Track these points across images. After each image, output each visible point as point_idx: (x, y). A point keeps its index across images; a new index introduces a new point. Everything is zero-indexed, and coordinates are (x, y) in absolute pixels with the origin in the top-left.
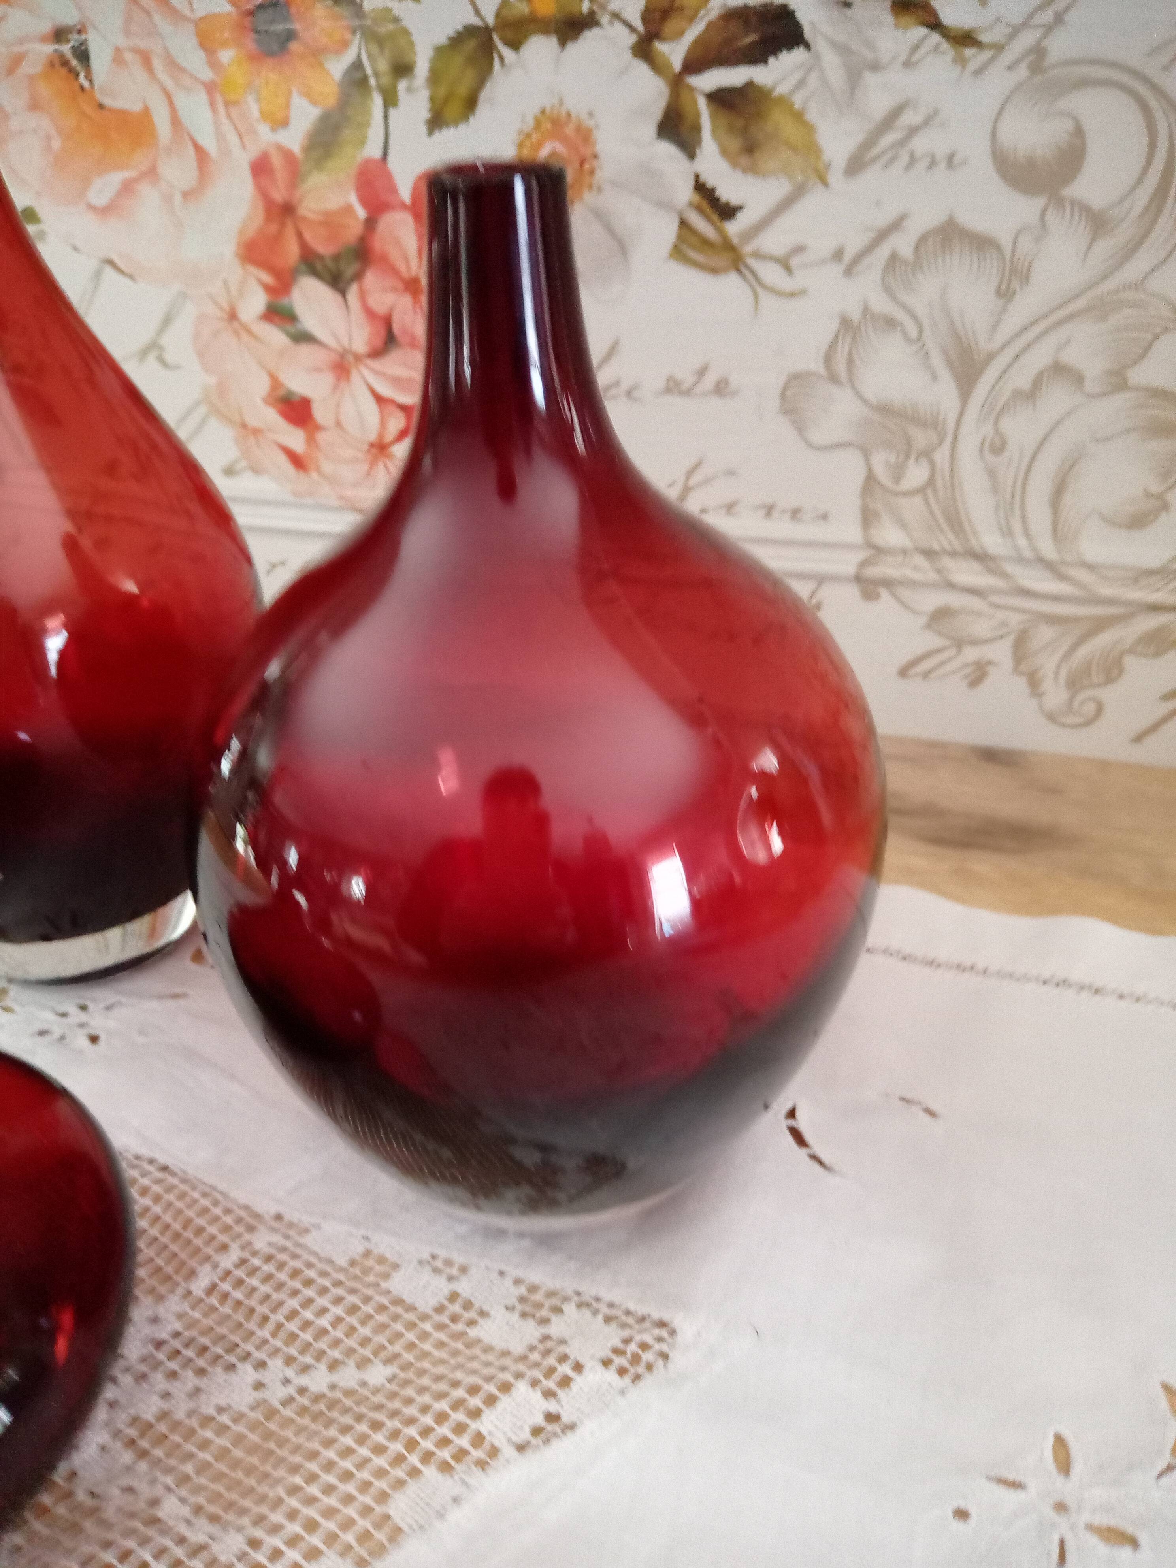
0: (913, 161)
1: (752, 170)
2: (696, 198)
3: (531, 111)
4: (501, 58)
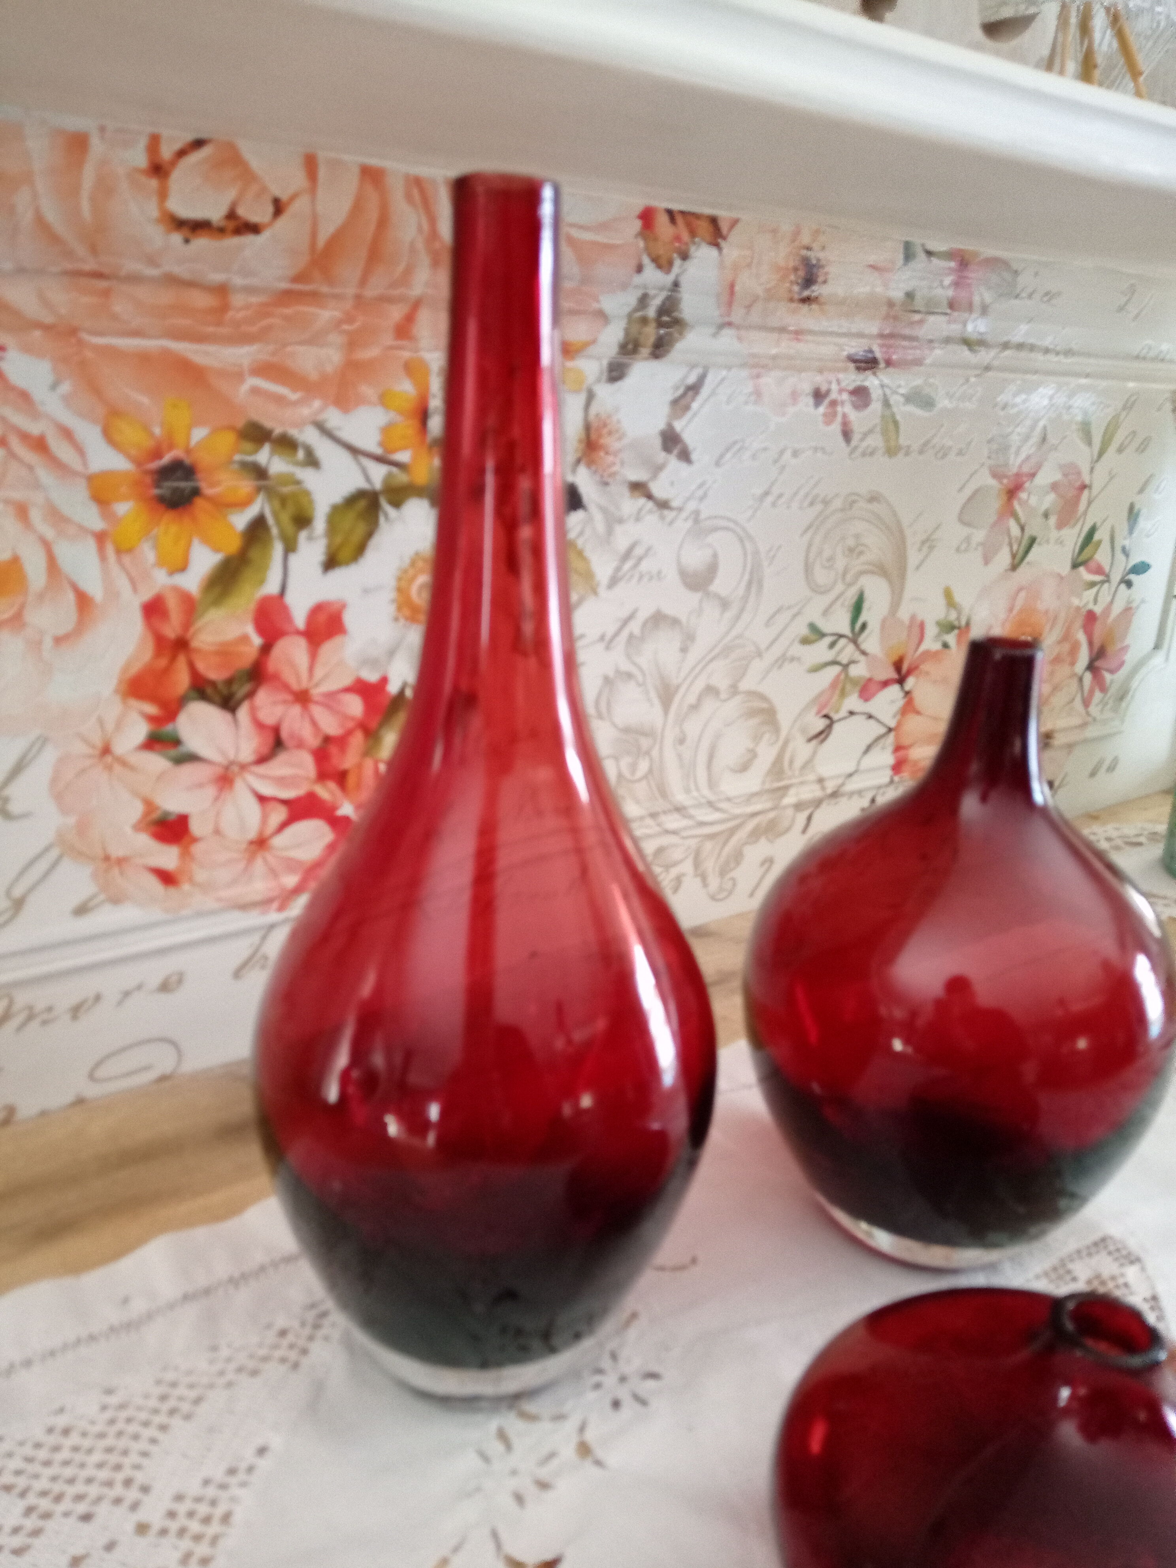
0: (641, 577)
3: (408, 552)
4: (386, 515)
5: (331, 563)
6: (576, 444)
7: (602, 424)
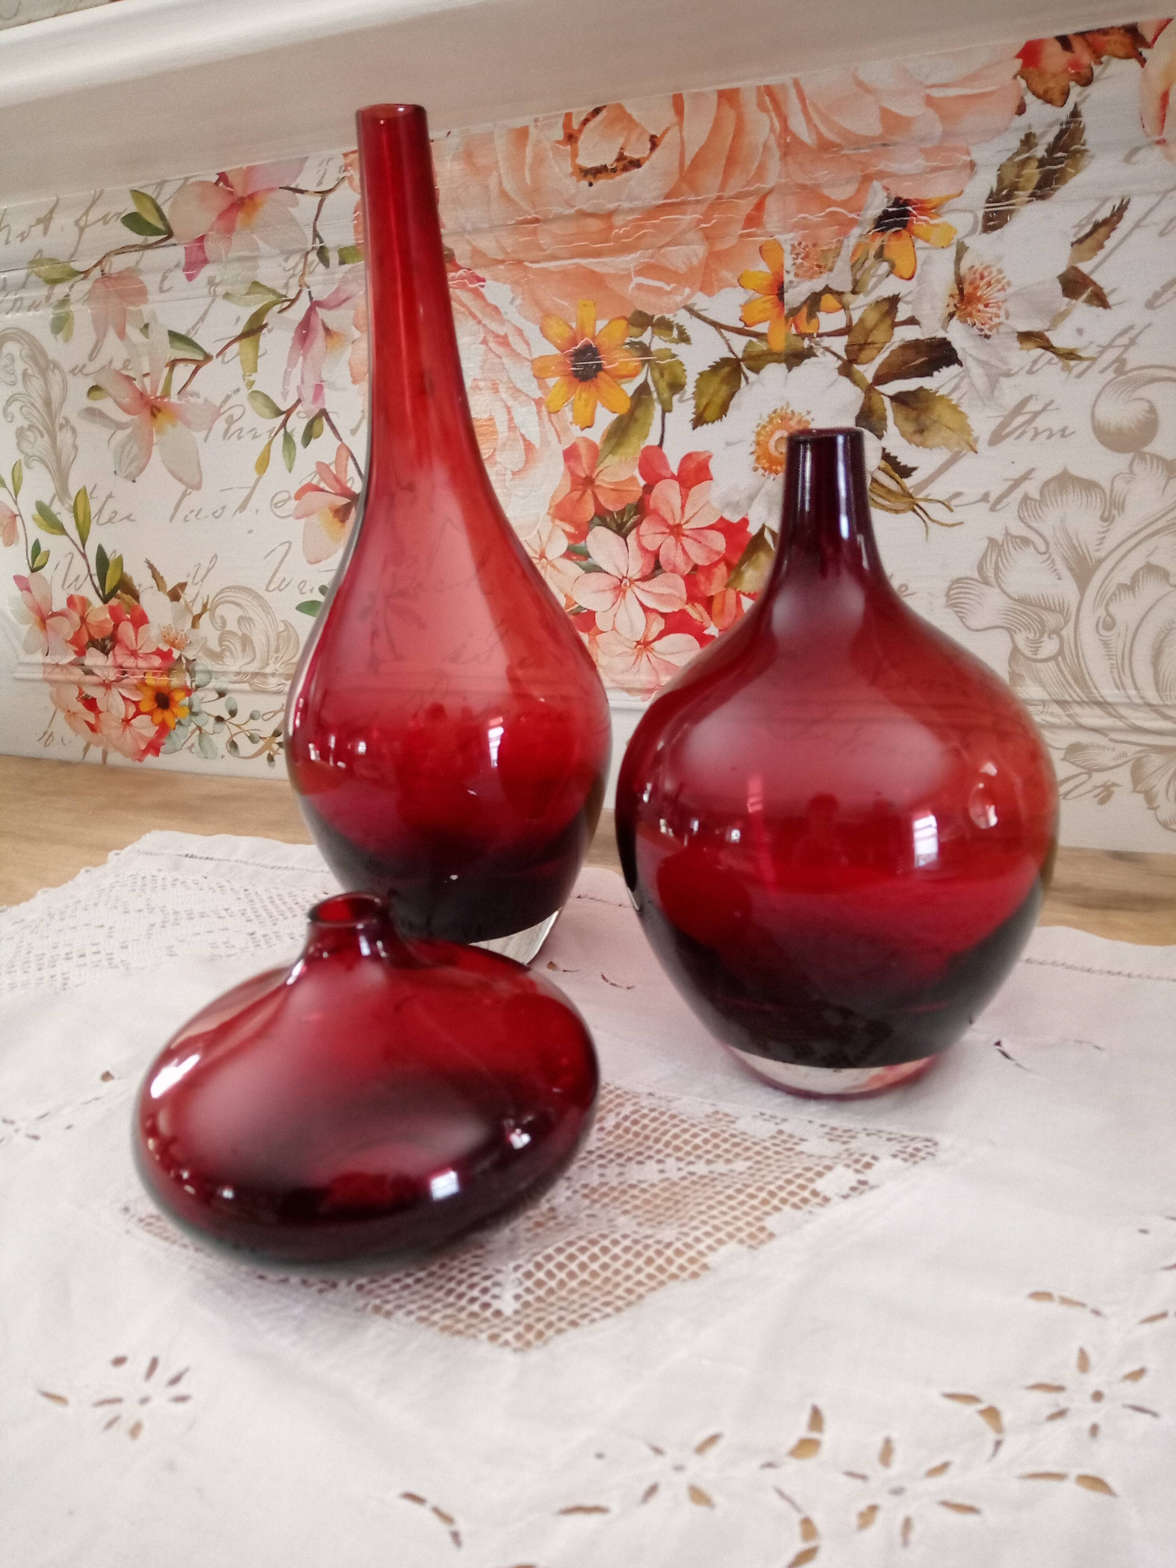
0: (1037, 434)
1: (923, 444)
2: (883, 464)
3: (767, 411)
4: (746, 378)
5: (699, 421)
6: (947, 300)
7: (978, 276)
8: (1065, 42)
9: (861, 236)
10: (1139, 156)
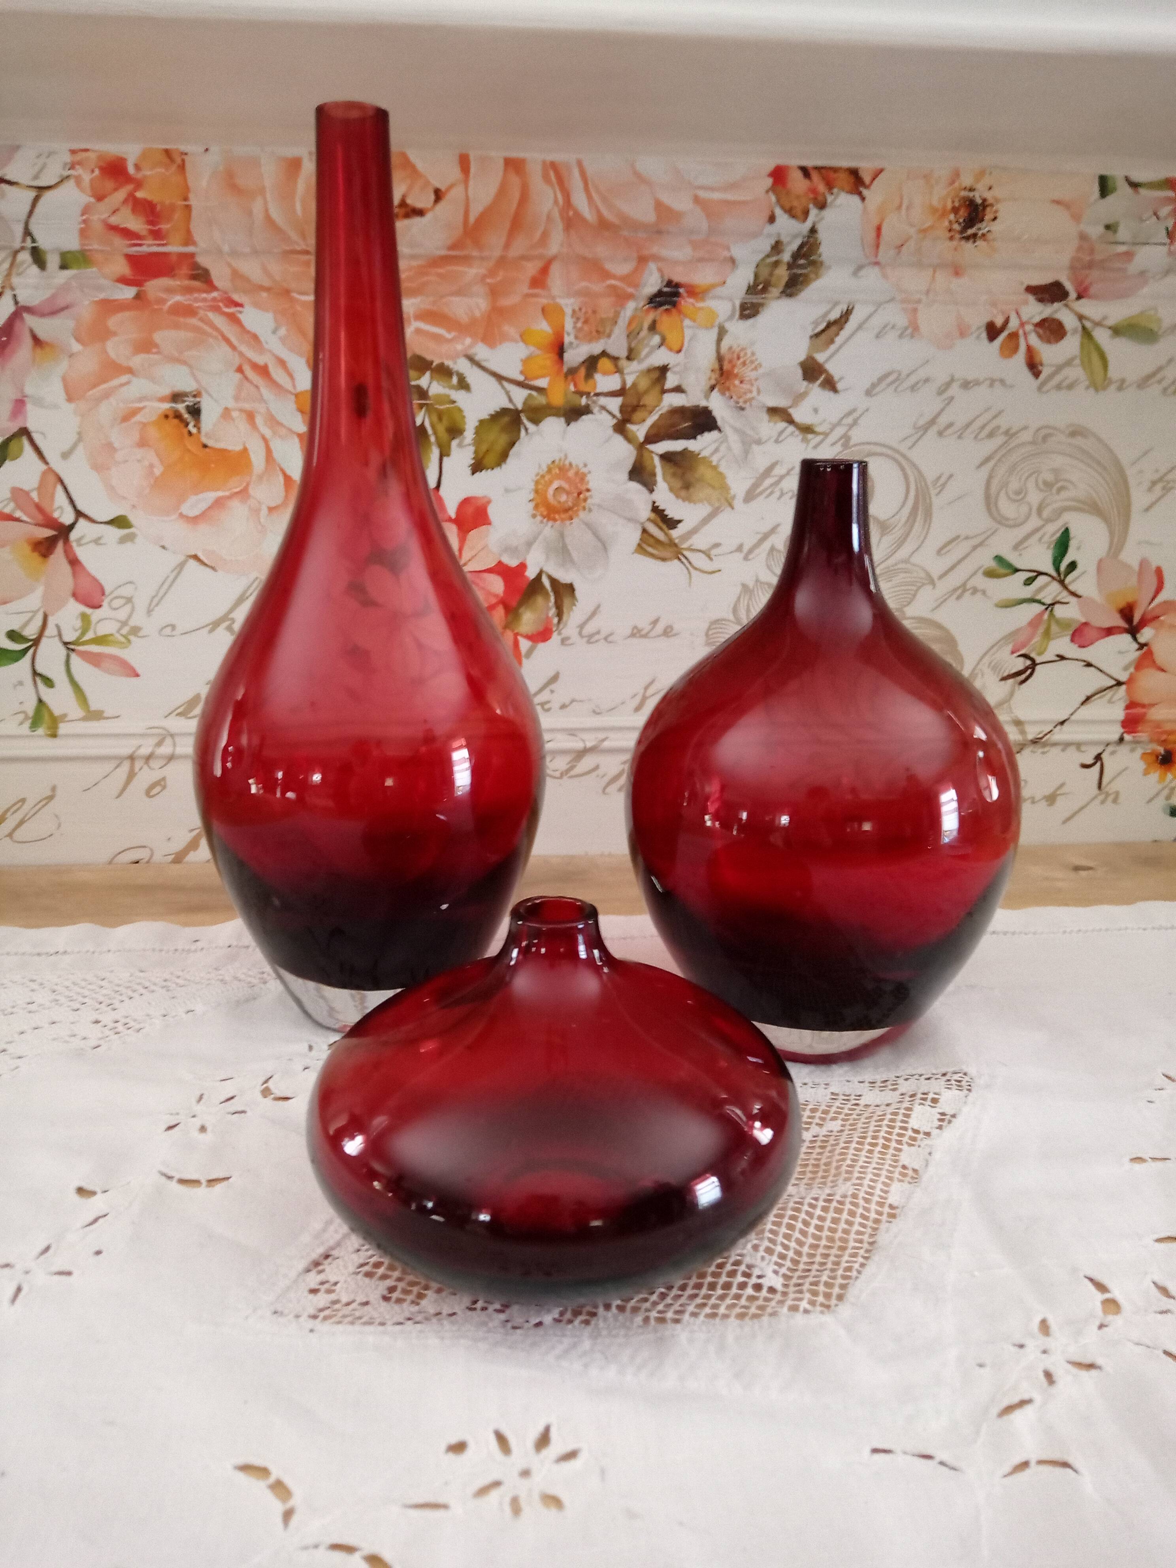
0: (782, 494)
1: (688, 499)
2: (653, 516)
3: (546, 461)
4: (526, 429)
5: (477, 467)
6: (709, 373)
7: (735, 356)
8: (805, 171)
9: (636, 309)
10: (863, 273)
